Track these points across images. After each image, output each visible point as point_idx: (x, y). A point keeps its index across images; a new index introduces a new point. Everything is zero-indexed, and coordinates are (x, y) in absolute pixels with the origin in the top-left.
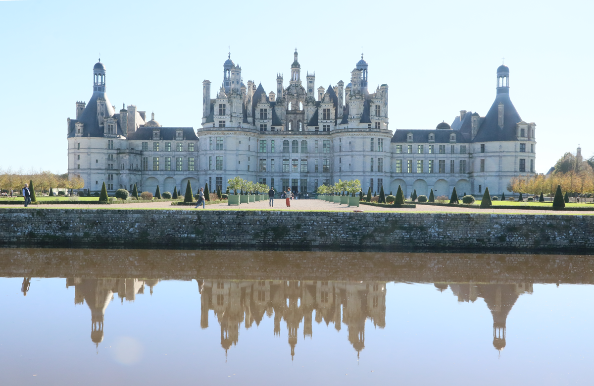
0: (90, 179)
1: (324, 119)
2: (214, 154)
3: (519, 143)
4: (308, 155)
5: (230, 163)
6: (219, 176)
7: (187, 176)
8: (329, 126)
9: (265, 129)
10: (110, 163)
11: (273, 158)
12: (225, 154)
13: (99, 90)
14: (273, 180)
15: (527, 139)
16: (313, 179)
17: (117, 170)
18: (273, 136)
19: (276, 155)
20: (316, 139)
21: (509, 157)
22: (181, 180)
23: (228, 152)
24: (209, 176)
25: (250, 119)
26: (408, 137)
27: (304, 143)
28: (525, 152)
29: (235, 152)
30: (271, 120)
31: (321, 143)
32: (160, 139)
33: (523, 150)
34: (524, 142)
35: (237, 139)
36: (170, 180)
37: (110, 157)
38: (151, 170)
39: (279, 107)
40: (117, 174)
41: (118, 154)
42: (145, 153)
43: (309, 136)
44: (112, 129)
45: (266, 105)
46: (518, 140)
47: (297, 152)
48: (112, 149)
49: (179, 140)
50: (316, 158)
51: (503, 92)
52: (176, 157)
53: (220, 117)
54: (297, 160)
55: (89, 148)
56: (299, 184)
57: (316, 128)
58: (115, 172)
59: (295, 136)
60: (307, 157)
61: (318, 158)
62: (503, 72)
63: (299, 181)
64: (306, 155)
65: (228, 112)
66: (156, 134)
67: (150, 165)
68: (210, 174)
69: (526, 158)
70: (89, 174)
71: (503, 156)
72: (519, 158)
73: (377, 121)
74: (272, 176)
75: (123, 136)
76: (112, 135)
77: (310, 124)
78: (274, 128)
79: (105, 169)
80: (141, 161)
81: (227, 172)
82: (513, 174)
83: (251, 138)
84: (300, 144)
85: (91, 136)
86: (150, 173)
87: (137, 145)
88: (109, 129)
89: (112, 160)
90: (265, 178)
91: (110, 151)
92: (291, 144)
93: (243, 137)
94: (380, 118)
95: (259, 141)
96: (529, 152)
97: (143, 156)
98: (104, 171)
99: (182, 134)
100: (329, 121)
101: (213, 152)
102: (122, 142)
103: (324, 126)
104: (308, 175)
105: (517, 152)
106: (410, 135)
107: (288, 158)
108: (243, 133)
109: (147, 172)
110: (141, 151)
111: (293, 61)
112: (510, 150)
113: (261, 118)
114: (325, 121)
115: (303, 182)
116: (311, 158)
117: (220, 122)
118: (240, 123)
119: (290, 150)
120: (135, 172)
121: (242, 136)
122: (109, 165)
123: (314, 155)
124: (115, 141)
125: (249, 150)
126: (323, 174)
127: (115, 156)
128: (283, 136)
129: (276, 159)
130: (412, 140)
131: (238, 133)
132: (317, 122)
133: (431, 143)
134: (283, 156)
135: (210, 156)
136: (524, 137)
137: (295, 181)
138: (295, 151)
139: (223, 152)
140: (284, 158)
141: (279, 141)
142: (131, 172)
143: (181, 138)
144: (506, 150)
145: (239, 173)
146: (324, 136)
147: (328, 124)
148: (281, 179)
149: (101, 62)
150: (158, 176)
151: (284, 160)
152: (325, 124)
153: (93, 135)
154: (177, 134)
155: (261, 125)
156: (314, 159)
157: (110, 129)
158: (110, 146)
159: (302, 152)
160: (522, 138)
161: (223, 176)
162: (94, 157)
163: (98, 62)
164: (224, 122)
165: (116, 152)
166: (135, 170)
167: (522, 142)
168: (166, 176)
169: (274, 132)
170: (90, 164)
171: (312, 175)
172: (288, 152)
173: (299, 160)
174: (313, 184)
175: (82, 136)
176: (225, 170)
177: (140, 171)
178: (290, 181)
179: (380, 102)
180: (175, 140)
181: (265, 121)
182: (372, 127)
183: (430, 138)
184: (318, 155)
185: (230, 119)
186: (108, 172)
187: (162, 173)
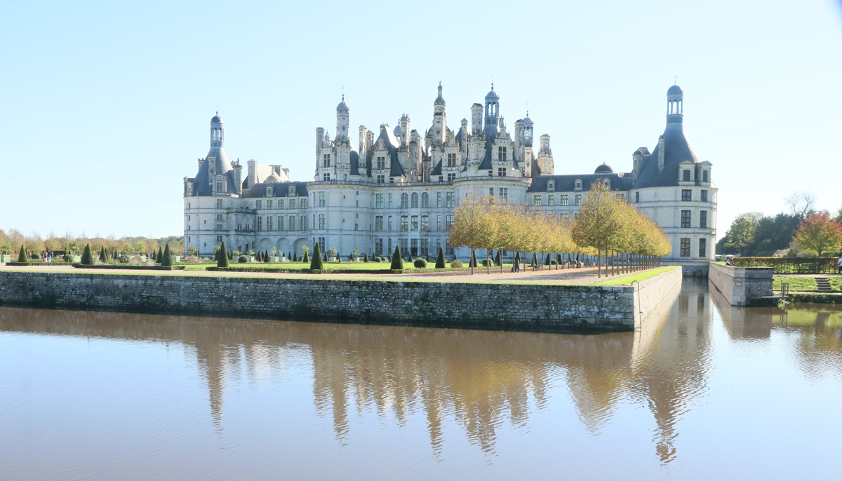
0: (199, 241)
1: (449, 166)
2: (316, 212)
3: (680, 189)
4: (429, 210)
5: (333, 220)
6: (321, 237)
7: (300, 237)
8: (454, 175)
9: (383, 181)
10: (219, 223)
11: (390, 215)
12: (328, 212)
13: (216, 145)
14: (390, 240)
15: (694, 183)
16: (435, 239)
17: (227, 231)
18: (389, 189)
19: (394, 211)
20: (438, 191)
21: (666, 208)
22: (293, 241)
23: (330, 209)
24: (313, 237)
25: (362, 170)
26: (548, 184)
27: (425, 195)
28: (690, 201)
29: (338, 209)
30: (389, 170)
31: (443, 195)
32: (273, 196)
33: (688, 199)
34: (689, 188)
35: (342, 193)
36: (283, 242)
37: (219, 217)
38: (264, 231)
39: (402, 154)
40: (227, 236)
41: (228, 213)
42: (259, 212)
43: (430, 187)
44: (221, 187)
45: (384, 152)
46: (679, 185)
47: (417, 207)
48: (221, 208)
49: (292, 196)
50: (438, 214)
51: (675, 120)
52: (289, 215)
53: (324, 169)
54: (417, 217)
55: (198, 208)
56: (419, 245)
57: (440, 178)
58: (225, 233)
59: (414, 188)
60: (428, 212)
61: (441, 214)
62: (675, 94)
63: (419, 241)
64: (427, 210)
65: (332, 163)
66: (269, 190)
67: (264, 225)
68: (314, 235)
69: (692, 209)
70: (198, 236)
71: (659, 207)
72: (680, 209)
73: (502, 167)
74: (389, 236)
75: (236, 193)
76: (221, 194)
77: (434, 174)
78: (393, 179)
79: (213, 230)
80: (255, 221)
81: (330, 232)
82: (672, 230)
83: (360, 192)
84: (420, 197)
85: (199, 196)
86: (263, 233)
87: (252, 204)
88: (218, 187)
89: (221, 220)
90: (381, 238)
91: (219, 211)
92: (410, 198)
93: (349, 192)
94: (506, 163)
95: (375, 196)
96: (696, 201)
97: (257, 216)
98: (212, 233)
99: (294, 190)
100: (454, 169)
101: (316, 209)
102: (233, 200)
103: (449, 175)
104: (430, 234)
105: (677, 201)
106: (551, 182)
107: (406, 215)
108: (347, 186)
109: (261, 233)
110: (255, 210)
111: (436, 96)
112: (668, 199)
113: (379, 169)
114: (449, 169)
115: (424, 242)
116: (433, 214)
117: (325, 175)
118: (346, 175)
119: (410, 205)
120: (243, 233)
121: (347, 190)
122: (218, 225)
123: (436, 210)
124: (225, 200)
125: (357, 207)
126: (447, 233)
127: (224, 216)
128: (400, 189)
129: (393, 215)
130: (553, 189)
131: (341, 186)
132: (441, 170)
133: (578, 191)
134: (401, 212)
135: (314, 213)
136: (689, 181)
137: (414, 241)
138: (415, 205)
139: (325, 209)
140: (402, 214)
141: (396, 195)
142: (239, 233)
143: (294, 195)
144: (663, 199)
145: (344, 232)
146: (447, 187)
147: (453, 172)
148: (399, 239)
149: (219, 115)
150: (271, 237)
151: (402, 217)
152: (450, 172)
153: (202, 194)
154: (290, 190)
155: (379, 177)
156: (436, 215)
157: (220, 187)
158: (219, 205)
159: (422, 207)
160: (686, 183)
161: (325, 236)
162: (203, 217)
163: (215, 115)
164: (329, 174)
165: (225, 211)
166: (245, 231)
167: (685, 188)
168: (279, 237)
169: (392, 183)
170: (199, 225)
171: (434, 234)
172: (407, 208)
173: (420, 217)
174: (435, 245)
175: (193, 196)
176: (328, 230)
177: (252, 231)
178: (409, 241)
179: (506, 142)
180: (288, 196)
181: (383, 171)
182: (493, 174)
183: (576, 185)
184: (441, 210)
185: (334, 171)
186: (217, 233)
187: (275, 233)
